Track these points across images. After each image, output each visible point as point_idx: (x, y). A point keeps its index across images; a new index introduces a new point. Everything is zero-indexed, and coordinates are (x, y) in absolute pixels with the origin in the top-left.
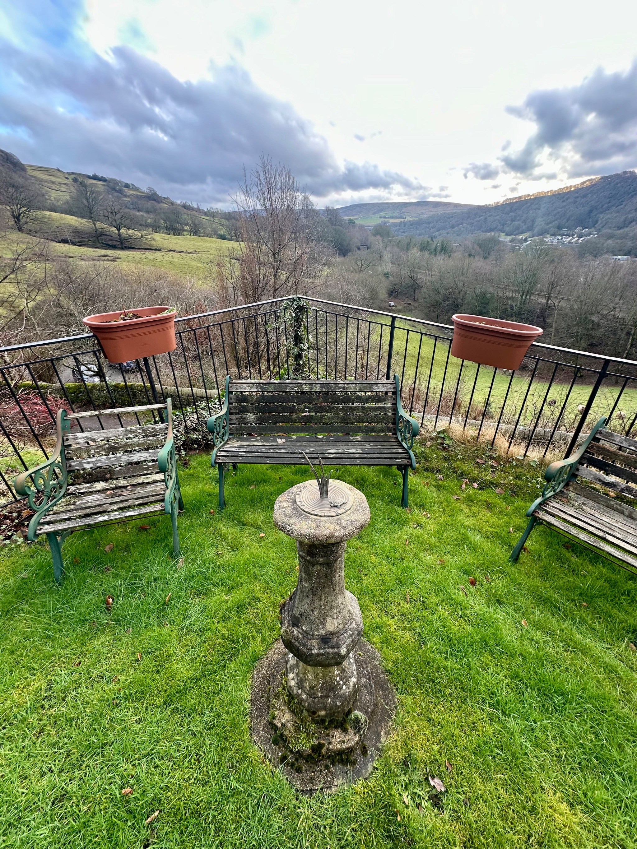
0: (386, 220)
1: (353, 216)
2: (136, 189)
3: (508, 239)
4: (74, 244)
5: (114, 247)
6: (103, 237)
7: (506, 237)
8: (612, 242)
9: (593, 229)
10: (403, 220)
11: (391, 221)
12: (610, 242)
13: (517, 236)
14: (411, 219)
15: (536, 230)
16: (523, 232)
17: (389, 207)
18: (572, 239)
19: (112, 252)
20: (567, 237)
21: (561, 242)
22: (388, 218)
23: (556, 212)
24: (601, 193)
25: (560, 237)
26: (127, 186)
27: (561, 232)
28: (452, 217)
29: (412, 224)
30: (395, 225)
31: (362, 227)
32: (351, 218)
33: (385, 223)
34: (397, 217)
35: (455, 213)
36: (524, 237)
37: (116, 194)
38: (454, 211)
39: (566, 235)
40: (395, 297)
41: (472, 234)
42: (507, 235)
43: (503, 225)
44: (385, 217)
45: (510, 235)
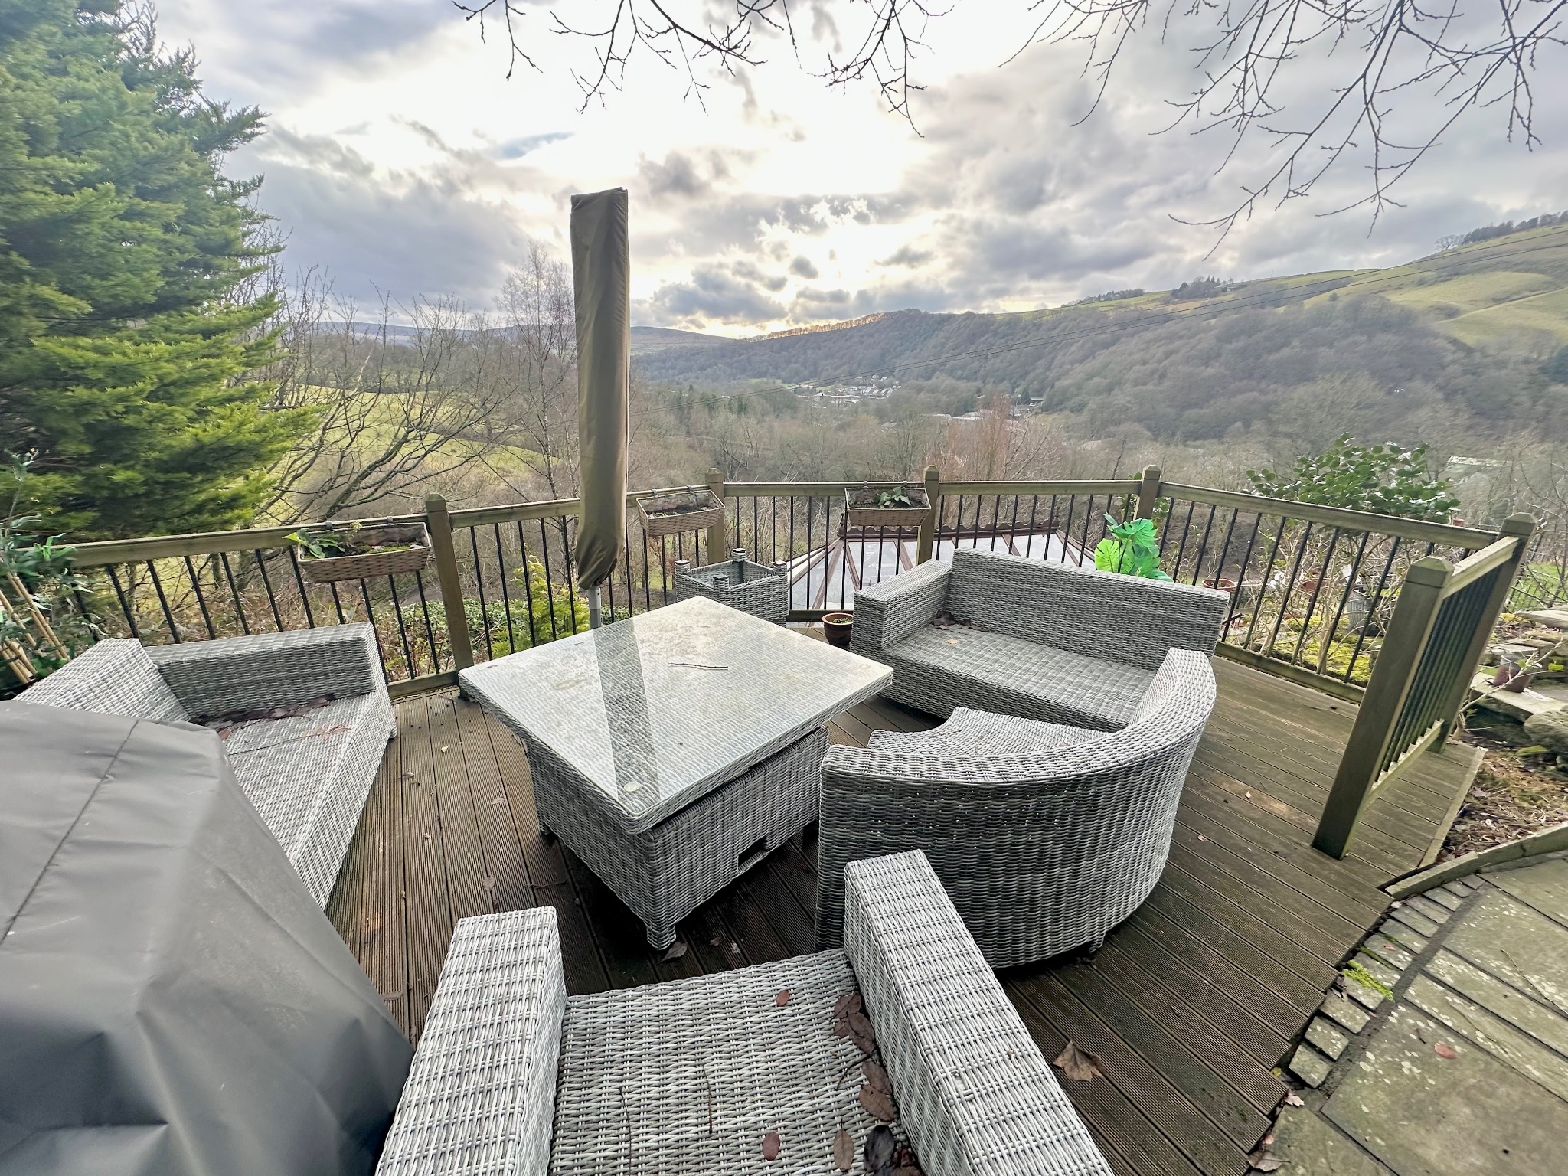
8: (924, 396)
9: (893, 378)
12: (921, 395)
13: (802, 386)
15: (823, 377)
18: (871, 392)
20: (865, 387)
21: (859, 394)
23: (841, 354)
24: (889, 333)
25: (856, 388)
27: (856, 381)
28: (697, 354)
36: (810, 387)
39: (863, 385)
42: (786, 382)
45: (791, 383)
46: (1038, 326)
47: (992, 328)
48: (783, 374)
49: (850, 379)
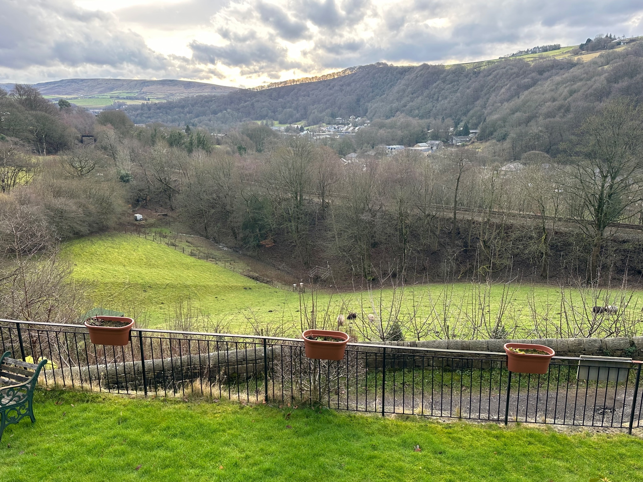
0: (121, 101)
1: (67, 94)
3: (283, 127)
7: (280, 125)
8: (384, 132)
9: (365, 118)
10: (145, 102)
11: (129, 102)
12: (382, 131)
13: (293, 126)
14: (157, 102)
15: (311, 118)
16: (297, 121)
17: (123, 85)
18: (347, 129)
20: (343, 126)
21: (338, 131)
22: (124, 99)
23: (325, 100)
24: (363, 82)
25: (336, 127)
27: (336, 121)
28: (211, 101)
29: (159, 107)
30: (135, 108)
31: (82, 112)
32: (64, 97)
33: (120, 105)
34: (137, 99)
35: (214, 96)
36: (299, 126)
38: (213, 94)
39: (342, 124)
40: (144, 207)
41: (241, 121)
42: (280, 123)
43: (274, 112)
44: (118, 98)
45: (285, 123)
46: (477, 74)
47: (442, 76)
48: (280, 116)
49: (332, 120)
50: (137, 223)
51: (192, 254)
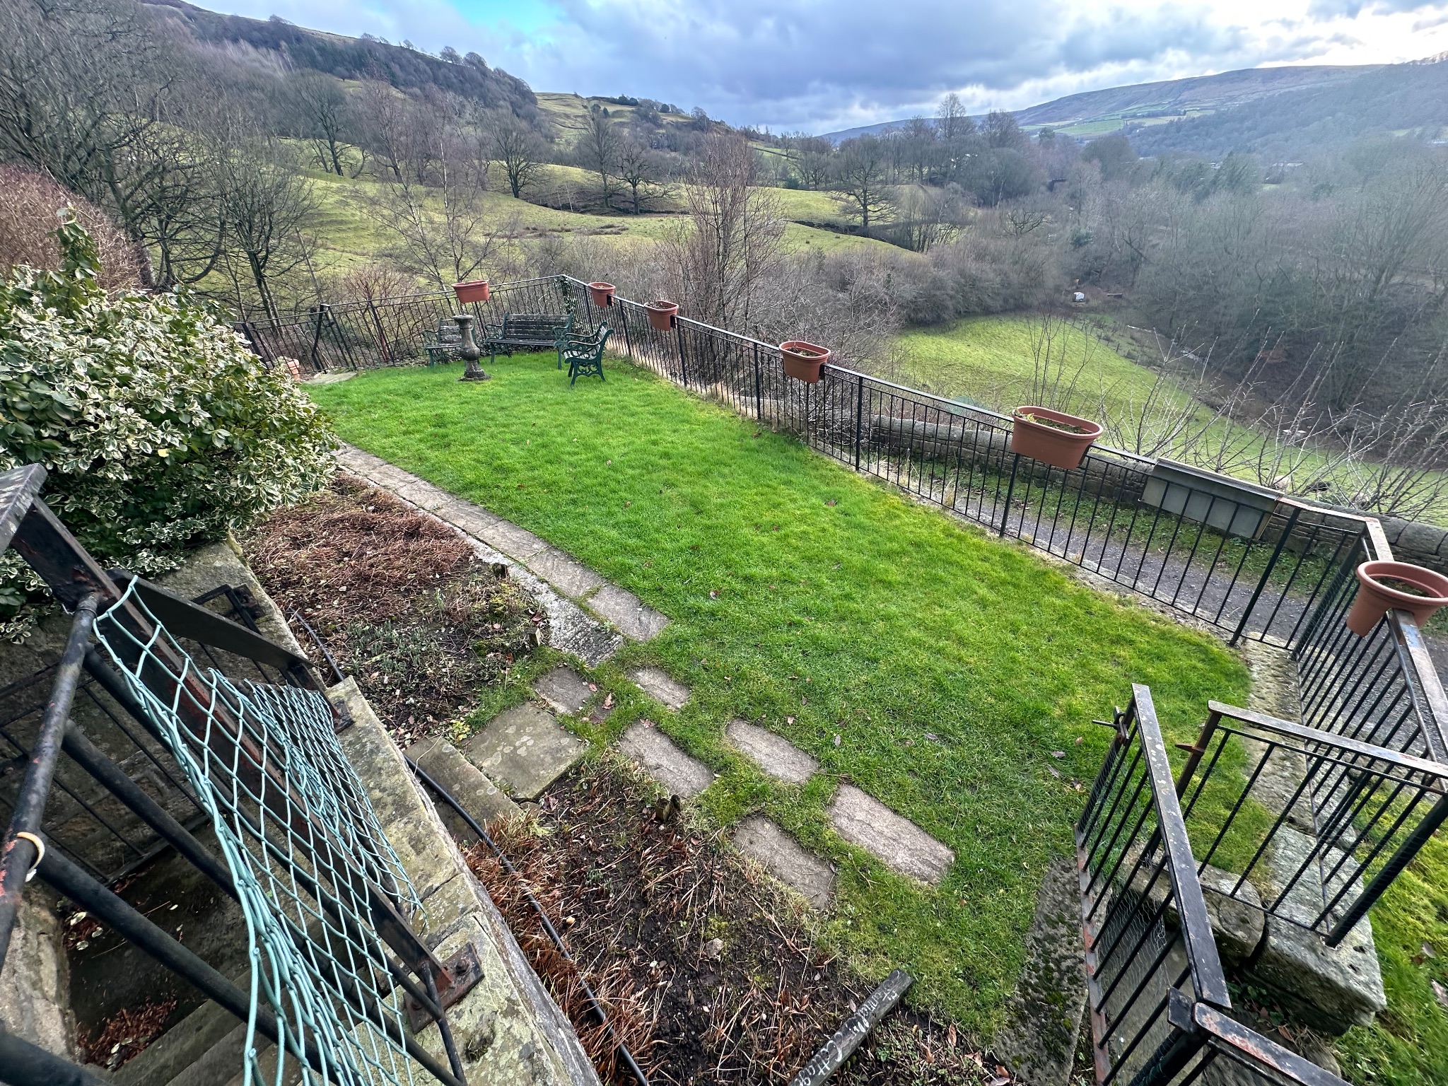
0: (1136, 121)
2: (677, 113)
4: (576, 210)
5: (625, 212)
6: (614, 198)
10: (1176, 118)
11: (1149, 122)
14: (1198, 115)
17: (1151, 94)
19: (620, 219)
22: (1143, 116)
26: (665, 109)
29: (1198, 124)
30: (1155, 131)
32: (1053, 125)
33: (1132, 129)
34: (1164, 114)
37: (647, 125)
40: (1094, 283)
41: (1356, 135)
44: (1134, 116)
50: (1073, 304)
51: (1129, 356)
